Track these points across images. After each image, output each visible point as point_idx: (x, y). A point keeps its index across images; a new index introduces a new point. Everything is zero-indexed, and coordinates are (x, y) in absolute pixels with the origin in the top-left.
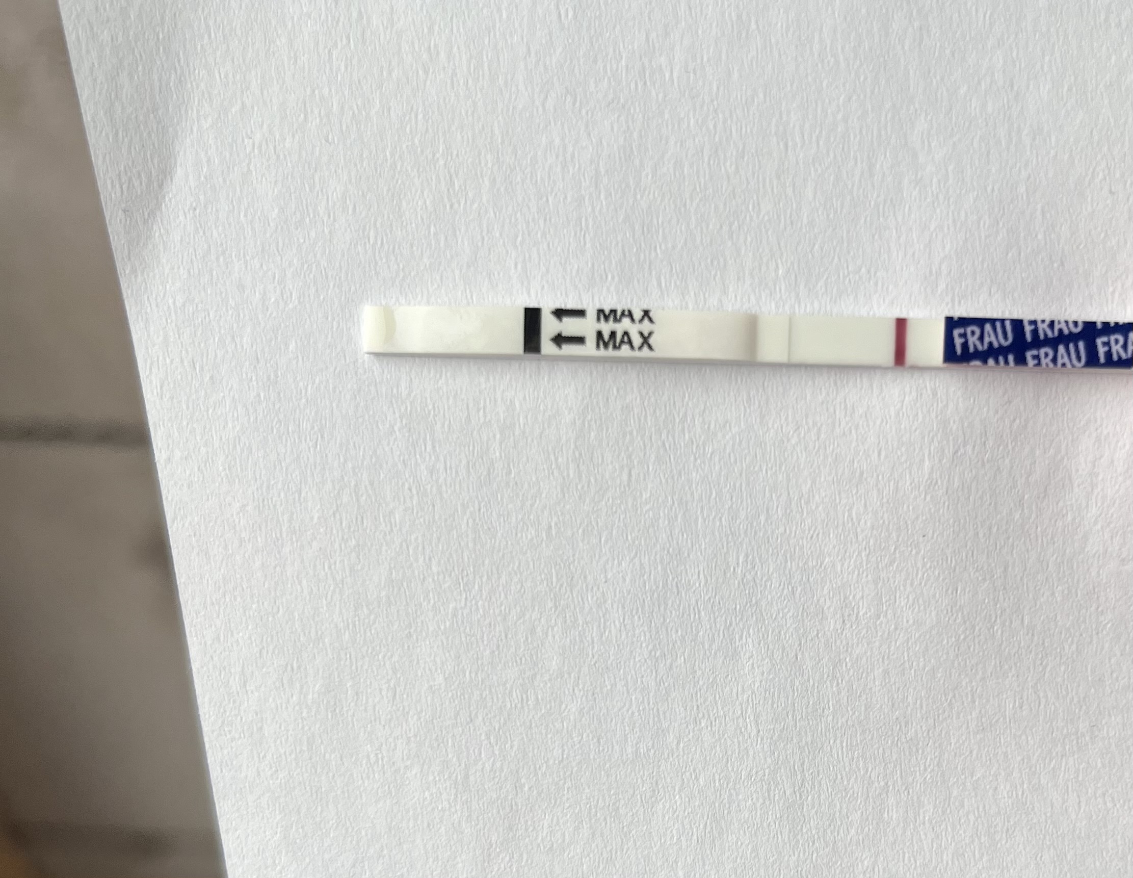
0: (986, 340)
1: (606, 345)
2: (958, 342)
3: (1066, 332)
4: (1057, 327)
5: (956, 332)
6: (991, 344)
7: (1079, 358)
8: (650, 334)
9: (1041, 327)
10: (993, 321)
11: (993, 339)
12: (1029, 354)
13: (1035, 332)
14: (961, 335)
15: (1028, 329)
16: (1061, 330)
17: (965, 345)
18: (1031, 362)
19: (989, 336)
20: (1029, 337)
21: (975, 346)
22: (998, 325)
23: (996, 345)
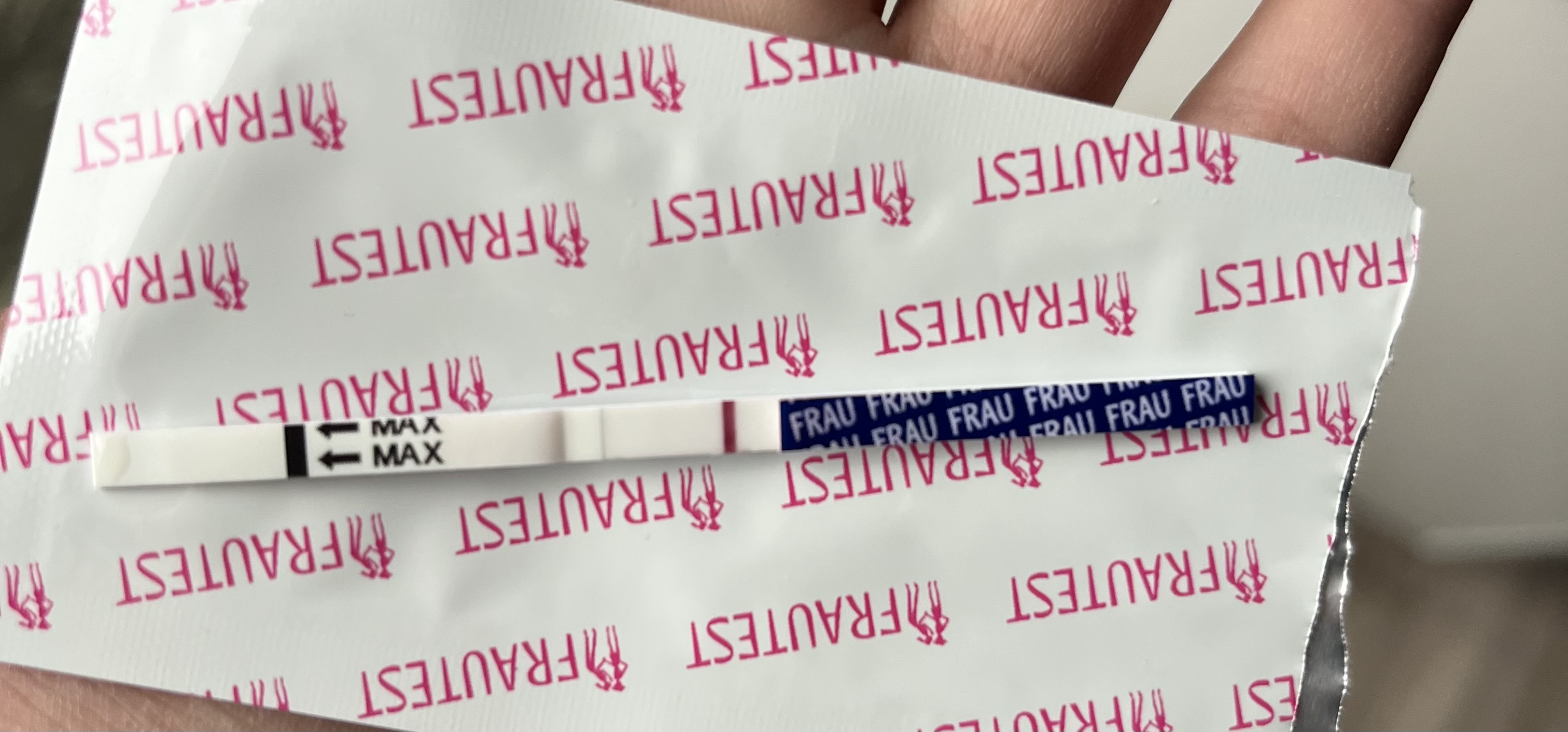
0: (827, 421)
1: (386, 461)
2: (796, 427)
3: (914, 405)
4: (903, 401)
5: (793, 417)
6: (832, 426)
7: (930, 433)
8: (438, 445)
9: (887, 402)
10: (832, 401)
11: (834, 419)
12: (875, 433)
13: (880, 409)
14: (799, 420)
15: (872, 405)
16: (908, 405)
17: (804, 430)
18: (878, 441)
19: (830, 416)
20: (873, 414)
21: (815, 430)
22: (839, 404)
23: (838, 425)
